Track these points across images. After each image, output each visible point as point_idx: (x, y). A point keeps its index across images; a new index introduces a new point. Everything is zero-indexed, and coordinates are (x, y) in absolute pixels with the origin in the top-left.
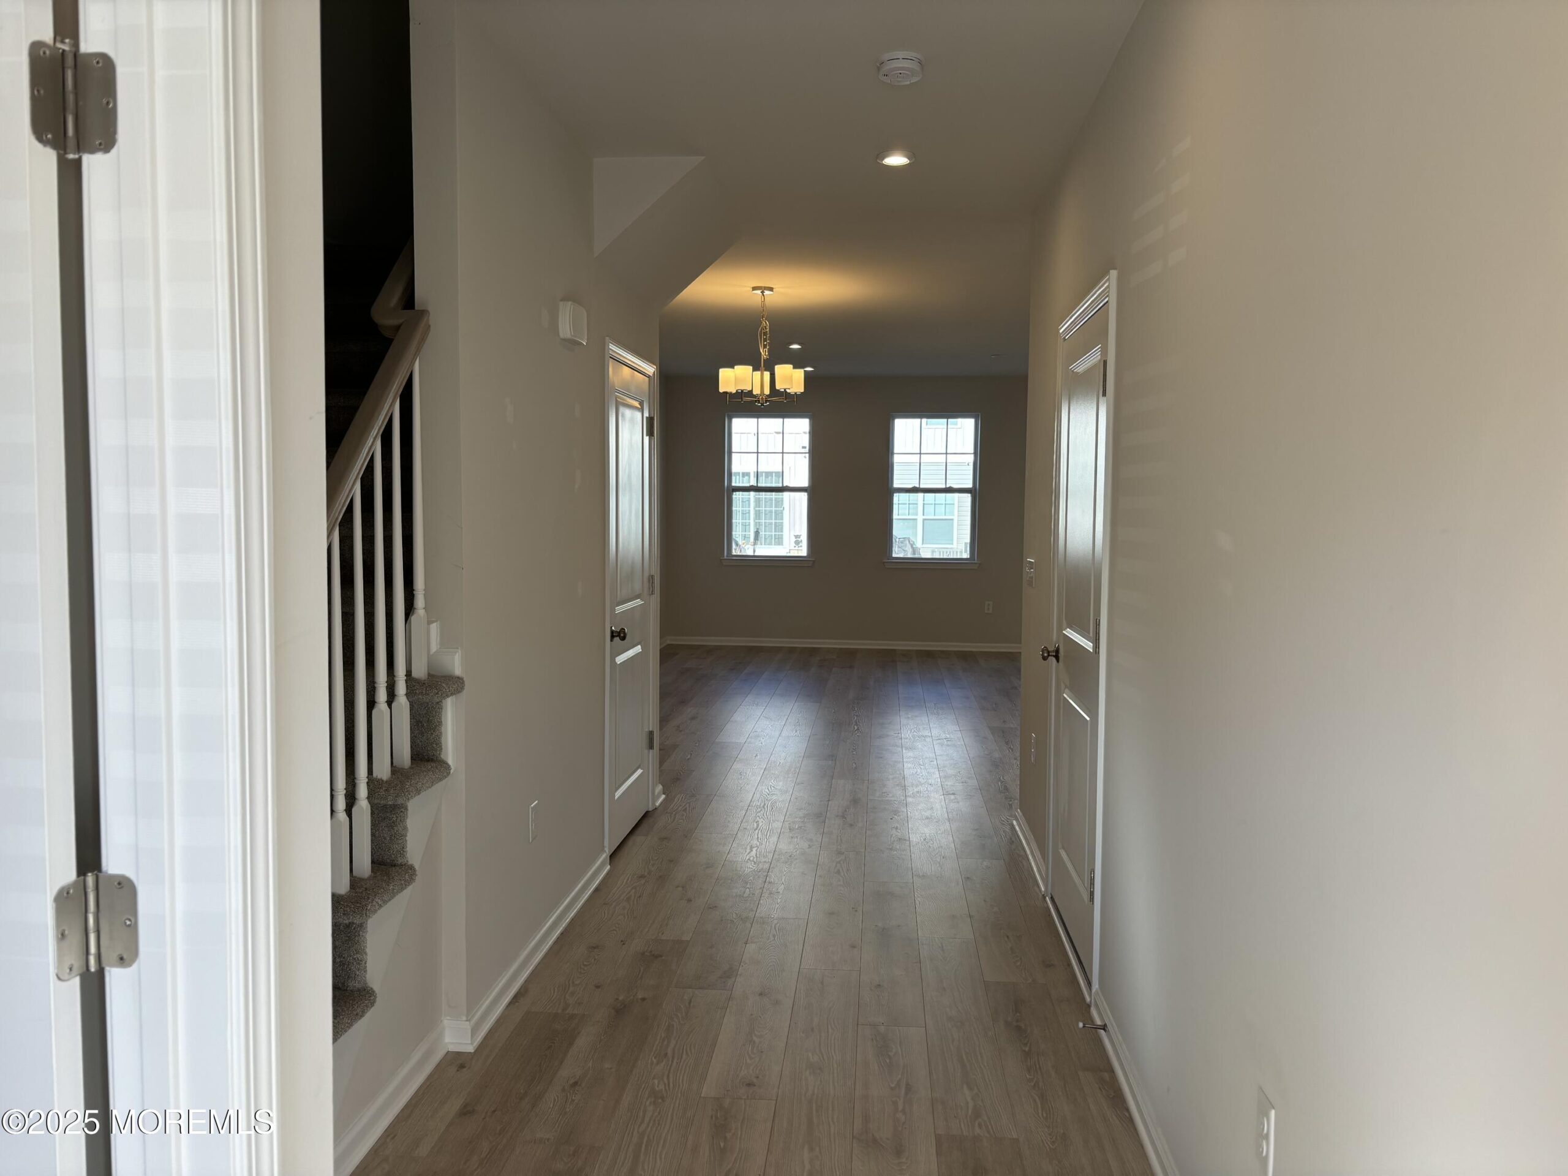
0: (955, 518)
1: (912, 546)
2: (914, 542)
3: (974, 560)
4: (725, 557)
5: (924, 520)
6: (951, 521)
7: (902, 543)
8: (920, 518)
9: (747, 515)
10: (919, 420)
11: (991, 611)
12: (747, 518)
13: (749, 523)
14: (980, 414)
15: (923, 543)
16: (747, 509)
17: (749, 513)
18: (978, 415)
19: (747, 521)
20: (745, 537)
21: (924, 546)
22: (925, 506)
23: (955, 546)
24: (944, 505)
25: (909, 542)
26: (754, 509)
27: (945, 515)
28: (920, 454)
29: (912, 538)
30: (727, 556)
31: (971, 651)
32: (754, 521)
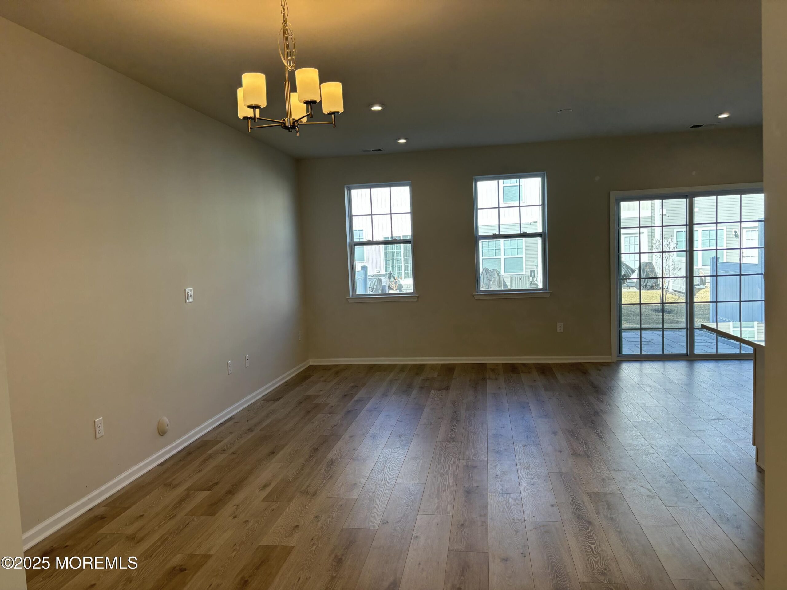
0: (524, 256)
1: (498, 274)
2: (499, 272)
3: (547, 290)
4: (350, 297)
5: (505, 258)
6: (521, 258)
7: (492, 273)
8: (502, 257)
9: (400, 261)
10: (496, 182)
11: (562, 330)
12: (400, 263)
13: (401, 265)
14: (546, 172)
15: (505, 272)
16: (400, 258)
17: (401, 260)
18: (544, 173)
19: (400, 265)
20: (399, 274)
21: (506, 274)
22: (505, 250)
23: (524, 273)
24: (517, 249)
25: (496, 272)
26: (404, 257)
27: (517, 255)
28: (499, 208)
29: (498, 269)
30: (352, 296)
31: (549, 363)
32: (404, 264)
